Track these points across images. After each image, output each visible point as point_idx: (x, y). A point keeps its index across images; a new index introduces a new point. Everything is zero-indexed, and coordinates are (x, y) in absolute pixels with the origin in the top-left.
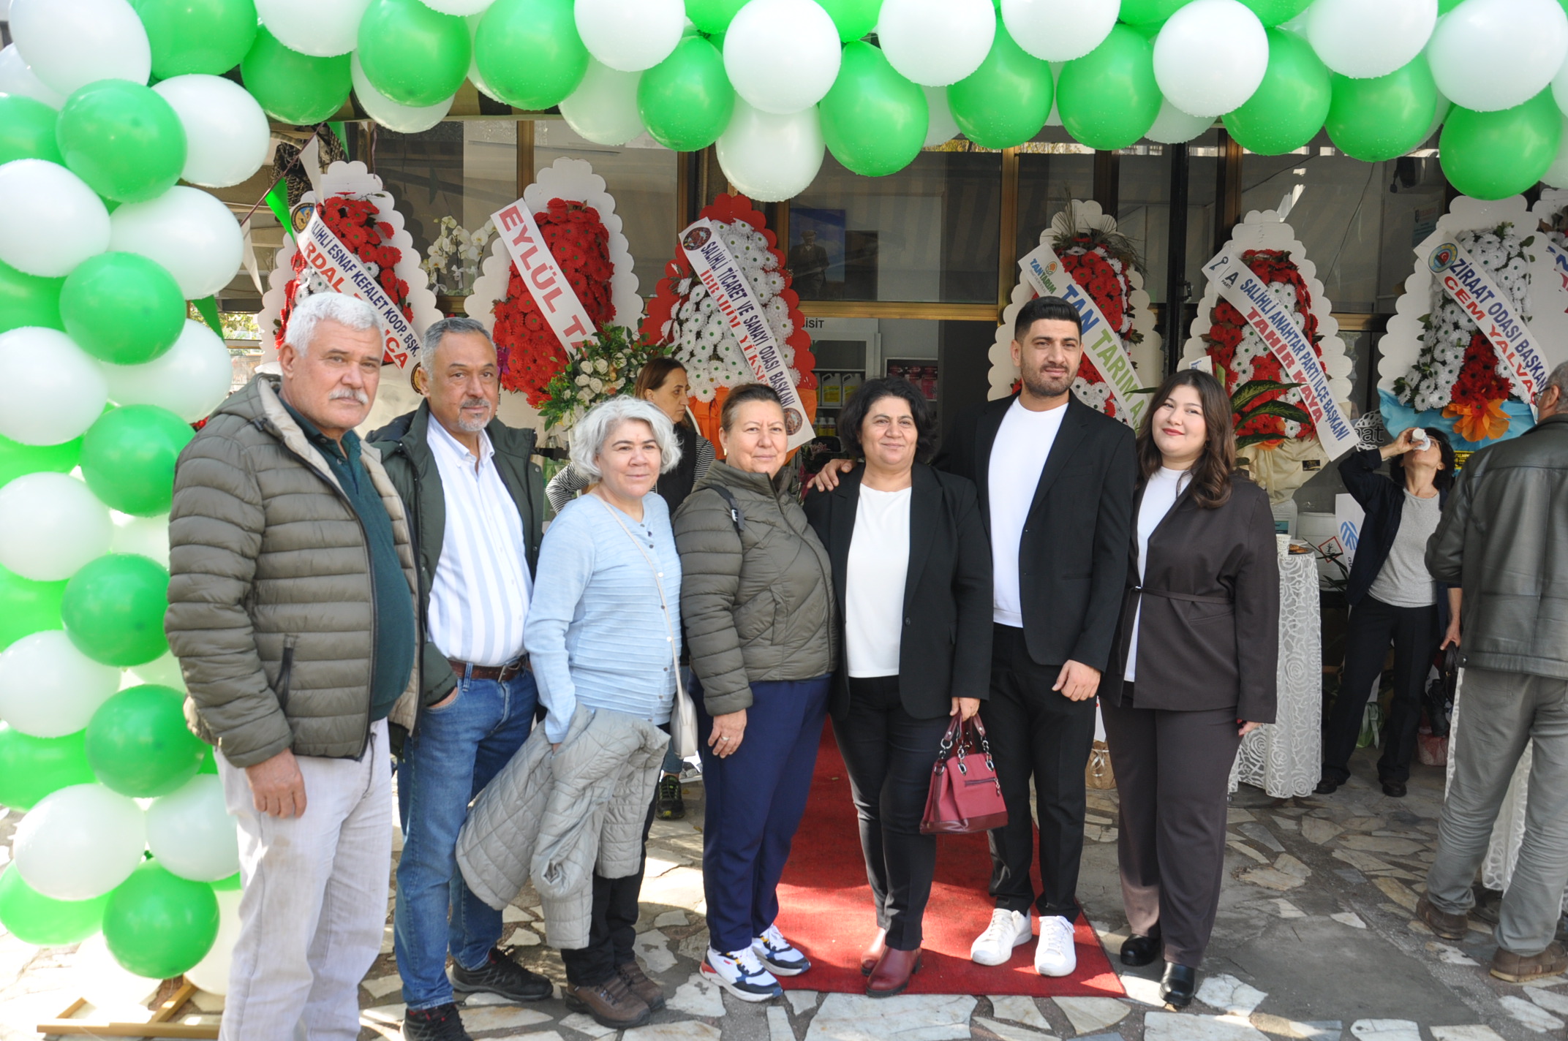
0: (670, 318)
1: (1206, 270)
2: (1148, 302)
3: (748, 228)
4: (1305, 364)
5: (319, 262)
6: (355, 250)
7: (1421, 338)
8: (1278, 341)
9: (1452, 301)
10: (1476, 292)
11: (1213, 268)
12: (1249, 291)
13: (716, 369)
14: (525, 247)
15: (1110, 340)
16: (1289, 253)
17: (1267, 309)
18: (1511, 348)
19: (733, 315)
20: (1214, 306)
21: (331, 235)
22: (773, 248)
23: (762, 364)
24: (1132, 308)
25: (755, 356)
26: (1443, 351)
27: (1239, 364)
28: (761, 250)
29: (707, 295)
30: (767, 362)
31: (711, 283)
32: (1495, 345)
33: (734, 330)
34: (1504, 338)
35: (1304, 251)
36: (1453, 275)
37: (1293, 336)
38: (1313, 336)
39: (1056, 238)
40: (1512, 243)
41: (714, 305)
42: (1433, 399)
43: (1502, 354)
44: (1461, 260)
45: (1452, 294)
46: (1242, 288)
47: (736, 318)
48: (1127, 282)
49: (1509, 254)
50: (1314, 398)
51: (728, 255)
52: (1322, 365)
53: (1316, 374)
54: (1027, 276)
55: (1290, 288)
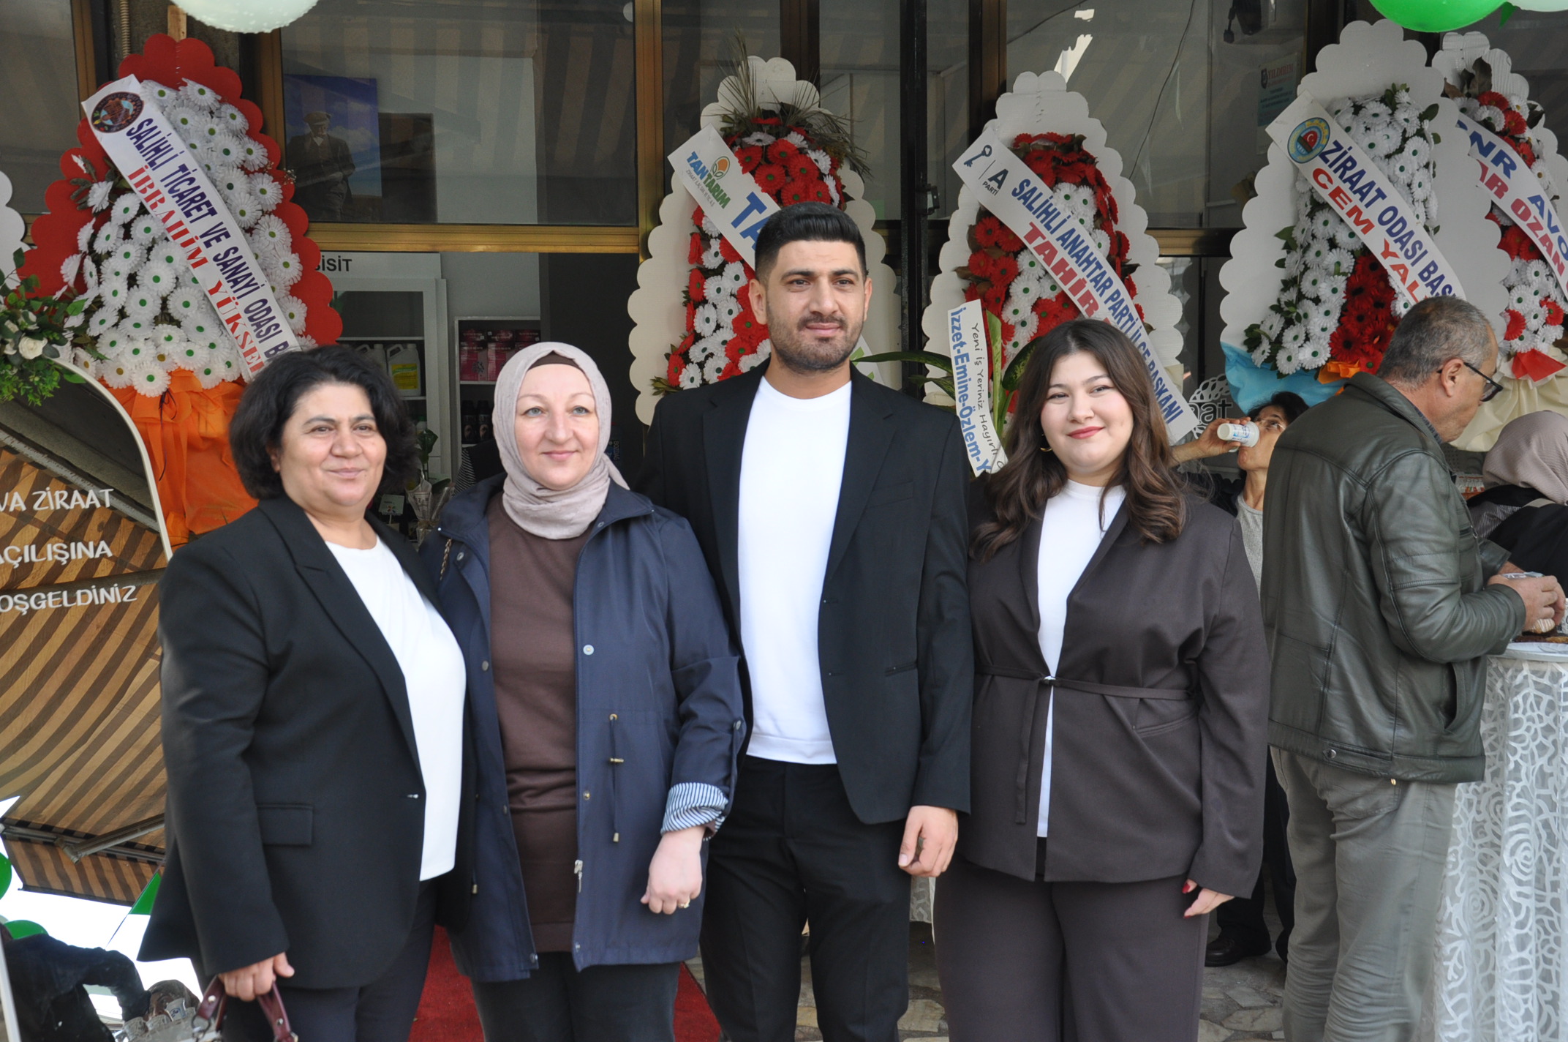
0: (77, 251)
1: (958, 166)
2: (872, 218)
3: (209, 97)
4: (1112, 308)
7: (1280, 264)
8: (1072, 274)
9: (1324, 206)
10: (1360, 191)
11: (969, 163)
12: (1025, 198)
13: (169, 339)
16: (1082, 138)
17: (1053, 225)
18: (1413, 275)
19: (192, 247)
20: (974, 223)
22: (257, 131)
23: (251, 329)
25: (238, 316)
26: (1314, 282)
27: (1016, 312)
28: (236, 134)
29: (143, 211)
30: (259, 326)
31: (150, 192)
32: (1390, 271)
33: (197, 272)
34: (1402, 260)
35: (1103, 134)
36: (1325, 167)
37: (1094, 266)
38: (1123, 265)
39: (725, 118)
40: (1408, 115)
41: (158, 228)
42: (1305, 356)
43: (1400, 283)
44: (1336, 143)
45: (1325, 195)
46: (1014, 194)
47: (198, 251)
48: (840, 187)
49: (1405, 131)
51: (176, 142)
52: (1139, 309)
53: (1130, 324)
54: (683, 179)
55: (1086, 192)
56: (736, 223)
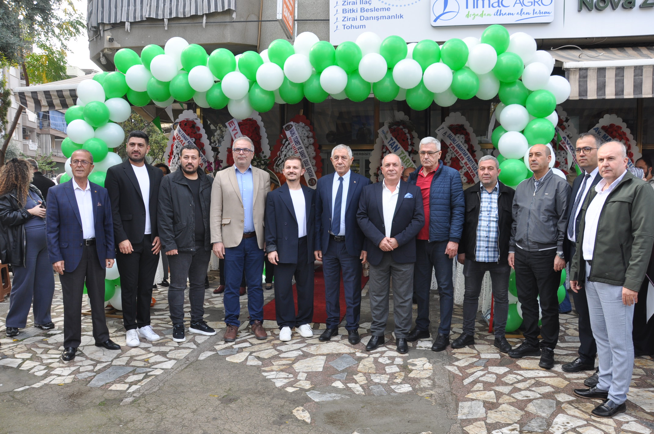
1: (436, 131)
4: (468, 159)
5: (179, 138)
6: (188, 135)
8: (458, 152)
11: (439, 130)
12: (449, 137)
14: (235, 132)
15: (404, 153)
16: (464, 125)
17: (455, 143)
21: (182, 131)
24: (414, 144)
27: (447, 160)
29: (289, 144)
30: (306, 164)
31: (291, 140)
35: (469, 124)
37: (464, 151)
39: (389, 123)
48: (411, 136)
50: (472, 170)
51: (296, 132)
53: (472, 163)
54: (381, 135)
55: (463, 136)
56: (388, 143)
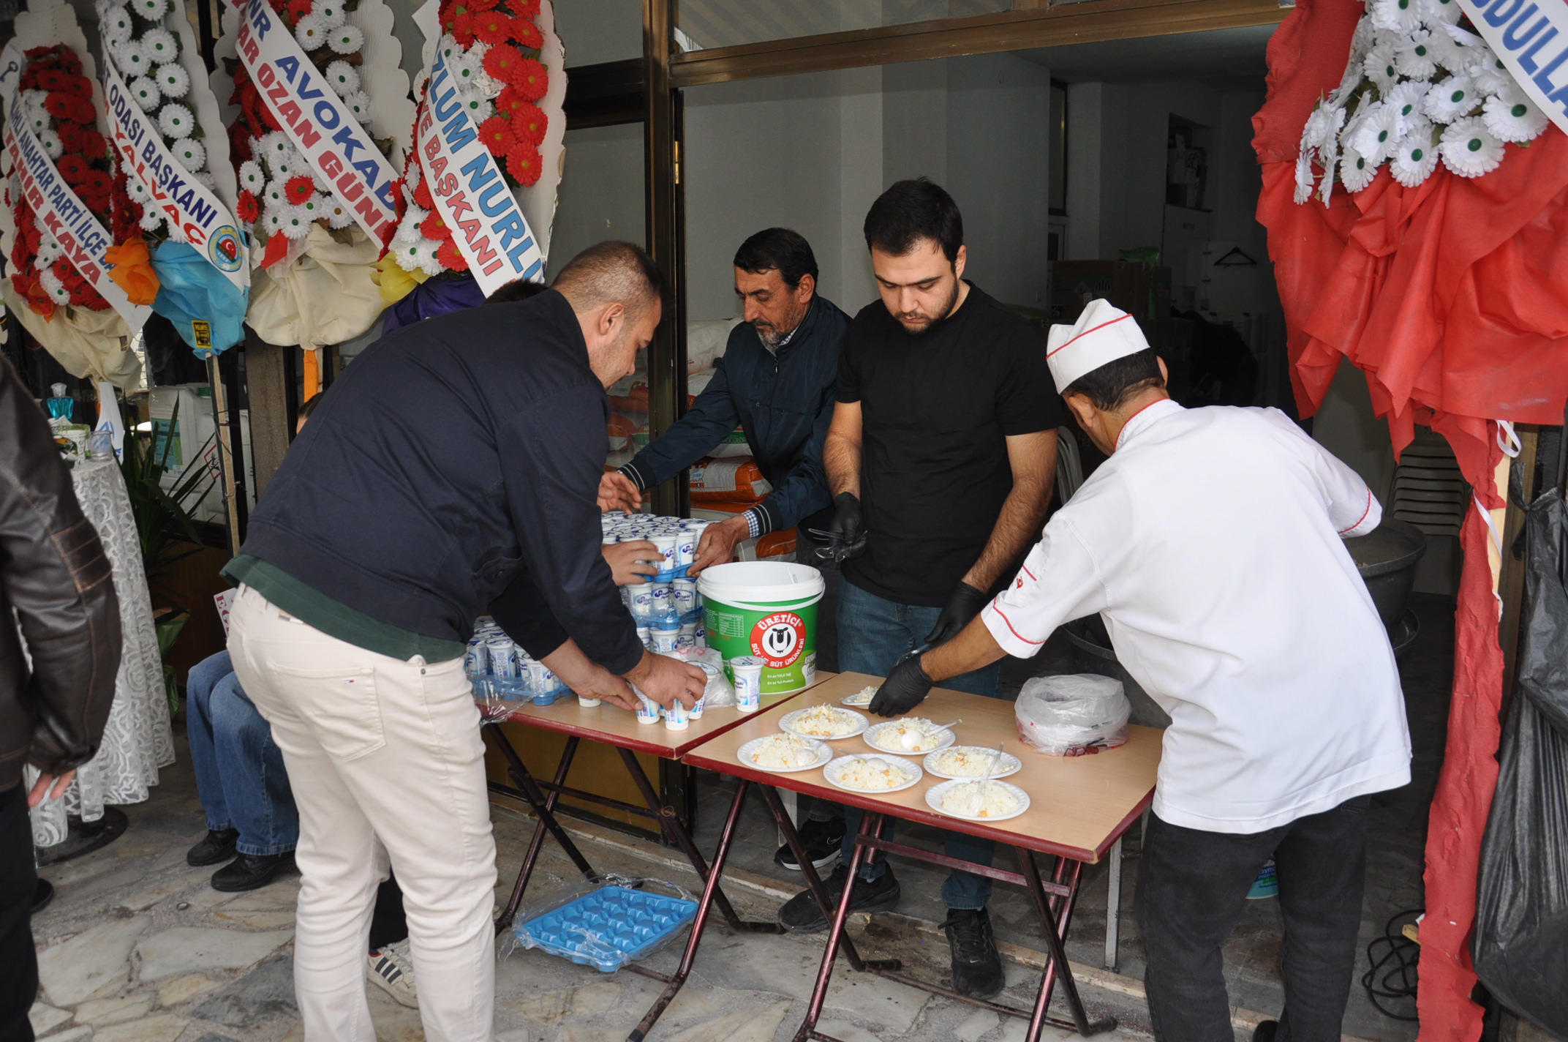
53: (75, 215)
